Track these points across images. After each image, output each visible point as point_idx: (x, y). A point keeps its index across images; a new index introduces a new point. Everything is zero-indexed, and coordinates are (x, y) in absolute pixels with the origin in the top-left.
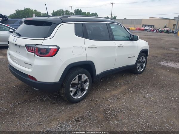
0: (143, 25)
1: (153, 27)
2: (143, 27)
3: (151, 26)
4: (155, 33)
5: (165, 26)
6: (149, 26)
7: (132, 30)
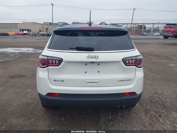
0: (20, 29)
1: (30, 31)
2: (20, 31)
3: (28, 30)
4: (38, 37)
5: (40, 30)
6: (26, 30)
7: (11, 35)
